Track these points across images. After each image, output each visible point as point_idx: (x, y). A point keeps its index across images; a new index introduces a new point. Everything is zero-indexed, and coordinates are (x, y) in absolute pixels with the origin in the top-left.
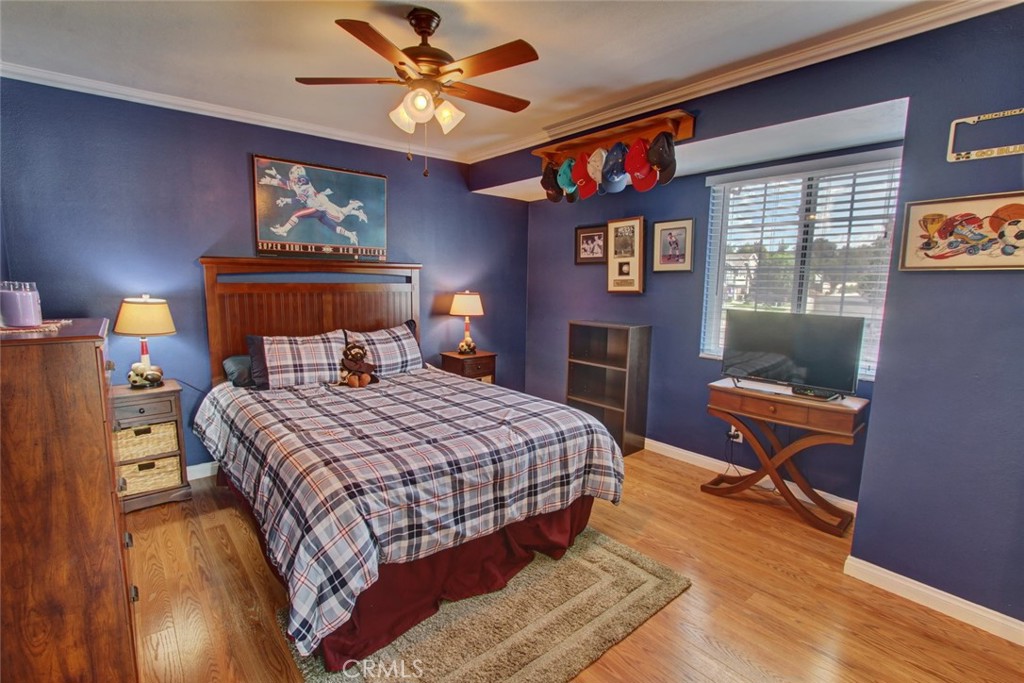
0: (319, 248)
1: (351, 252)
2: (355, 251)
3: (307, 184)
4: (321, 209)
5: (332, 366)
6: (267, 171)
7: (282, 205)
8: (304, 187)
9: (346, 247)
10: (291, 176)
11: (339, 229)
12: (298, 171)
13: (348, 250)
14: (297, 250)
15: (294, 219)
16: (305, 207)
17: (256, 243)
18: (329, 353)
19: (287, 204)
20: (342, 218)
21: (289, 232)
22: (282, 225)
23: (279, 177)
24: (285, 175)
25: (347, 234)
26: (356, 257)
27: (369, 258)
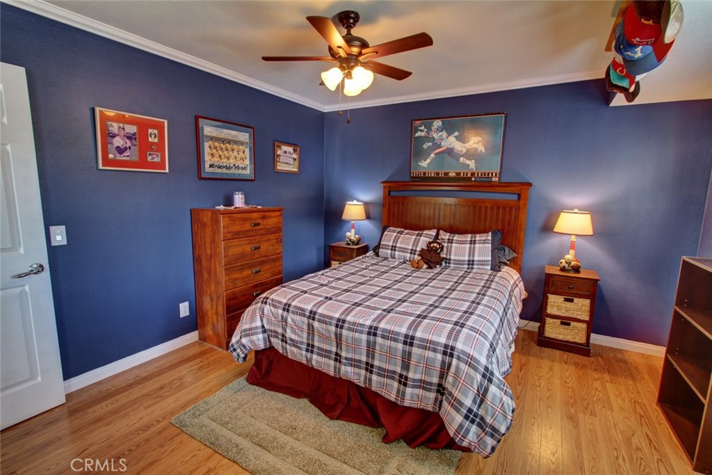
0: (446, 174)
1: (469, 175)
2: (473, 174)
3: (442, 131)
4: (451, 146)
5: (413, 252)
6: (420, 128)
7: (426, 147)
8: (440, 134)
9: (465, 171)
10: (433, 128)
11: (461, 159)
12: (437, 123)
13: (467, 174)
14: (433, 175)
15: (432, 155)
16: (440, 146)
17: (410, 172)
18: (416, 243)
19: (429, 146)
20: (464, 151)
21: (428, 165)
22: (425, 161)
23: (425, 130)
24: (429, 128)
25: (468, 162)
26: (473, 179)
27: (484, 179)
